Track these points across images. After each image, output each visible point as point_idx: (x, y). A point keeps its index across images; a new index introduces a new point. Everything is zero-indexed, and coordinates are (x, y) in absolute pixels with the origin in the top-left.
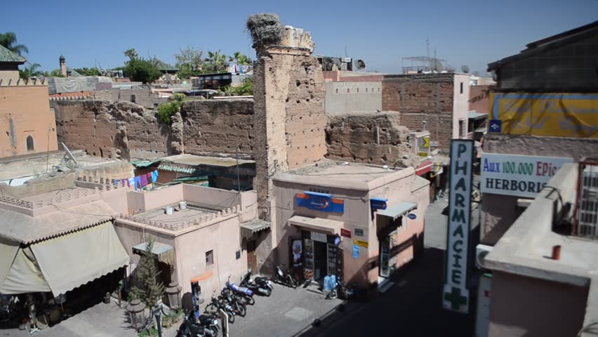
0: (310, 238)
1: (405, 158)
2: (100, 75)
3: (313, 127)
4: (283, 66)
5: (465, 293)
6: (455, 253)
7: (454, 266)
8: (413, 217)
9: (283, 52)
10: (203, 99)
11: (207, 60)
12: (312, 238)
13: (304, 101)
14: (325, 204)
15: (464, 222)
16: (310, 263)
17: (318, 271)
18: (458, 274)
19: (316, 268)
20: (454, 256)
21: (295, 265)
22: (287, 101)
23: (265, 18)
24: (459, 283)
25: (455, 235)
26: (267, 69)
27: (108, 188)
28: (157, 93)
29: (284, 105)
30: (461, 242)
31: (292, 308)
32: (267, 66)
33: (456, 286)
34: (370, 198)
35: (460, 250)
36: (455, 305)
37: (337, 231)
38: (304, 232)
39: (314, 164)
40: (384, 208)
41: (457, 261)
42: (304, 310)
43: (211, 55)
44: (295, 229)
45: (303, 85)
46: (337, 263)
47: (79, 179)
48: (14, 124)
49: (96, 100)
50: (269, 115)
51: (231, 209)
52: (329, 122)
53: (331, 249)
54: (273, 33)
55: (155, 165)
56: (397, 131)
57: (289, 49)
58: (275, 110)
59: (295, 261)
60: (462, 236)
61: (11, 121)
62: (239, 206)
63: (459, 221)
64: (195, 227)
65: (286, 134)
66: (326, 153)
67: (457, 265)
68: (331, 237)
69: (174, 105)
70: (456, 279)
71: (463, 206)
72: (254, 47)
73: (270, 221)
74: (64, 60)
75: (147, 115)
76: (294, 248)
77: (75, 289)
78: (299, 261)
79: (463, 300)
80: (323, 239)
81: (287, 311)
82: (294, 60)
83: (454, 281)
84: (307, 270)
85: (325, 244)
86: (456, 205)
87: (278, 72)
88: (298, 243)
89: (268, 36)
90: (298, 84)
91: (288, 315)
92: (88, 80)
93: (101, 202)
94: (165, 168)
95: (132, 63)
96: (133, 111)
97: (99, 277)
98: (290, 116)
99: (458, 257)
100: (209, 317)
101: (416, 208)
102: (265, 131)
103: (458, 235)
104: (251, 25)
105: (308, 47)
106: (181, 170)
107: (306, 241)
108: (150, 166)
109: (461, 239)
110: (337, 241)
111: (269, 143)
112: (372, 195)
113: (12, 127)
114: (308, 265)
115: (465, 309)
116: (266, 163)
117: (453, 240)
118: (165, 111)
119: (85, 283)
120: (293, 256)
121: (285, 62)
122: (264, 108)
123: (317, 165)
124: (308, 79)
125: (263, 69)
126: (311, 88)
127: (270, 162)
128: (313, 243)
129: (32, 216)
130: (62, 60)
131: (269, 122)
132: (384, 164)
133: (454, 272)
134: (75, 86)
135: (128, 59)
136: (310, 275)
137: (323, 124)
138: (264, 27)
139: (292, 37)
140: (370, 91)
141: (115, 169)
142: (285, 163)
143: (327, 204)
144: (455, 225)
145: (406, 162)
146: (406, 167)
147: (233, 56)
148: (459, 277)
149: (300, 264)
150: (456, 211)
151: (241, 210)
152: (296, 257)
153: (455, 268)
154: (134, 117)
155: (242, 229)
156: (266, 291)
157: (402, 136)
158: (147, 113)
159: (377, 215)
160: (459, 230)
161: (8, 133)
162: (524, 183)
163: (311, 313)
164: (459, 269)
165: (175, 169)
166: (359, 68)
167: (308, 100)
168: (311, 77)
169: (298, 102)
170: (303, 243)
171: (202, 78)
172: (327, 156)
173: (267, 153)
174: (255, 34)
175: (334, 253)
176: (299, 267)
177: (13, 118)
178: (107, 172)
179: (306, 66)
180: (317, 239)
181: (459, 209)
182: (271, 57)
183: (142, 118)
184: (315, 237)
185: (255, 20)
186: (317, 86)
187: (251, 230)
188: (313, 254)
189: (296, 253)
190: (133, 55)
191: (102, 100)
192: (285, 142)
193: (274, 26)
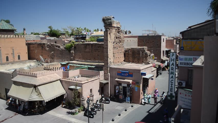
0: (121, 86)
1: (149, 61)
2: (39, 34)
3: (121, 51)
4: (113, 32)
5: (174, 94)
6: (171, 83)
7: (171, 87)
8: (152, 79)
9: (113, 28)
10: (81, 43)
11: (76, 30)
12: (122, 85)
13: (118, 43)
14: (126, 74)
15: (174, 74)
17: (124, 96)
18: (172, 89)
19: (123, 95)
20: (171, 84)
21: (117, 94)
22: (114, 43)
23: (108, 18)
24: (172, 92)
25: (171, 78)
26: (108, 33)
27: (55, 70)
28: (64, 41)
29: (113, 44)
30: (173, 80)
31: (117, 107)
32: (109, 32)
33: (171, 93)
34: (141, 72)
35: (173, 82)
36: (171, 98)
37: (131, 83)
38: (119, 84)
39: (121, 63)
40: (145, 75)
41: (172, 86)
42: (121, 107)
43: (78, 29)
44: (117, 83)
45: (118, 38)
46: (130, 93)
47: (45, 67)
48: (14, 51)
49: (43, 43)
50: (109, 47)
51: (97, 76)
52: (125, 50)
53: (128, 89)
54: (110, 22)
55: (68, 64)
56: (147, 53)
57: (114, 27)
58: (110, 46)
59: (117, 93)
60: (173, 78)
61: (13, 49)
62: (99, 75)
63: (172, 74)
64: (87, 81)
65: (113, 53)
66: (124, 60)
67: (172, 87)
68: (129, 84)
69: (71, 45)
70: (172, 91)
71: (173, 70)
72: (104, 26)
73: (109, 80)
74: (25, 29)
75: (62, 48)
76: (116, 88)
77: (51, 100)
78: (118, 93)
79: (173, 97)
80: (126, 85)
81: (116, 107)
82: (116, 31)
83: (171, 91)
84: (120, 96)
85: (126, 87)
86: (171, 70)
87: (111, 34)
88: (117, 87)
89: (109, 23)
90: (117, 38)
91: (116, 108)
92: (36, 36)
93: (56, 74)
94: (71, 65)
95: (51, 31)
96: (56, 47)
97: (57, 97)
98: (114, 48)
99: (172, 84)
100: (94, 108)
101: (154, 76)
102: (107, 53)
103: (172, 78)
104: (104, 20)
105: (119, 27)
106: (76, 65)
107: (120, 86)
108: (66, 64)
109: (173, 79)
110: (131, 86)
111: (109, 56)
112: (142, 72)
113: (13, 52)
114: (120, 94)
115: (174, 99)
116: (108, 62)
117: (171, 80)
118: (69, 46)
119: (52, 99)
120: (116, 91)
121: (113, 31)
122: (107, 45)
123: (122, 63)
124: (119, 37)
125: (107, 33)
126: (120, 39)
127: (109, 62)
128: (122, 87)
129: (37, 78)
130: (24, 29)
131: (109, 49)
132: (143, 63)
133: (171, 89)
134: (32, 38)
135: (49, 29)
136: (121, 97)
137: (123, 51)
138: (108, 21)
139: (115, 23)
140: (134, 41)
141: (55, 65)
142: (113, 63)
143: (127, 74)
144: (171, 76)
145: (150, 62)
146: (150, 64)
147: (84, 29)
148: (172, 90)
150: (171, 72)
151: (100, 77)
152: (117, 91)
153: (171, 88)
154: (57, 48)
155: (100, 83)
156: (108, 102)
157: (148, 54)
158: (62, 47)
159: (143, 78)
160: (172, 77)
161: (12, 54)
162: (190, 63)
163: (123, 108)
164: (172, 88)
165: (74, 65)
166: (129, 34)
167: (119, 43)
168: (120, 36)
169: (117, 43)
171: (76, 36)
172: (124, 61)
173: (108, 59)
174: (105, 23)
175: (129, 90)
176: (118, 94)
177: (14, 48)
178: (53, 66)
179: (118, 32)
180: (124, 86)
181: (172, 71)
182: (109, 29)
183: (60, 49)
184: (123, 85)
185: (105, 18)
186: (122, 39)
187: (103, 83)
188: (122, 90)
190: (51, 28)
191: (45, 43)
192: (113, 56)
193: (111, 20)
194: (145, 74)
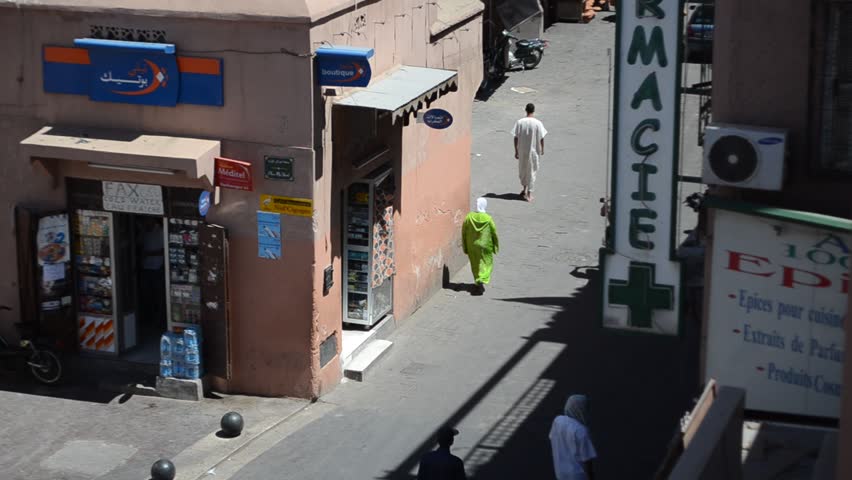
0: (99, 207)
5: (668, 275)
6: (639, 159)
7: (635, 196)
8: (441, 120)
12: (108, 204)
14: (150, 77)
15: (663, 63)
16: (102, 296)
17: (130, 320)
18: (644, 221)
19: (124, 308)
20: (636, 167)
21: (47, 305)
24: (650, 246)
25: (636, 104)
30: (655, 125)
31: (60, 442)
33: (641, 256)
34: (314, 49)
35: (653, 149)
36: (640, 316)
37: (205, 170)
40: (363, 80)
41: (643, 182)
44: (44, 177)
46: (202, 283)
53: (177, 239)
59: (48, 290)
60: (658, 106)
63: (647, 61)
67: (644, 194)
68: (180, 188)
70: (643, 237)
71: (660, 14)
76: (42, 242)
78: (61, 288)
79: (662, 298)
80: (148, 201)
81: (51, 451)
83: (635, 242)
84: (89, 320)
85: (158, 220)
86: (640, 13)
88: (55, 226)
91: (53, 463)
99: (645, 170)
101: (454, 88)
103: (647, 104)
107: (85, 215)
109: (653, 114)
110: (204, 203)
112: (322, 41)
114: (92, 303)
115: (668, 321)
117: (631, 118)
120: (39, 271)
128: (110, 223)
133: (635, 214)
136: (103, 335)
143: (160, 77)
144: (635, 75)
148: (650, 229)
149: (67, 300)
150: (639, 31)
152: (51, 274)
153: (638, 205)
159: (337, 109)
160: (649, 90)
163: (132, 450)
164: (651, 205)
170: (74, 225)
175: (190, 249)
176: (63, 308)
180: (129, 207)
181: (649, 24)
184: (119, 198)
188: (111, 262)
189: (50, 261)
194: (356, 70)
